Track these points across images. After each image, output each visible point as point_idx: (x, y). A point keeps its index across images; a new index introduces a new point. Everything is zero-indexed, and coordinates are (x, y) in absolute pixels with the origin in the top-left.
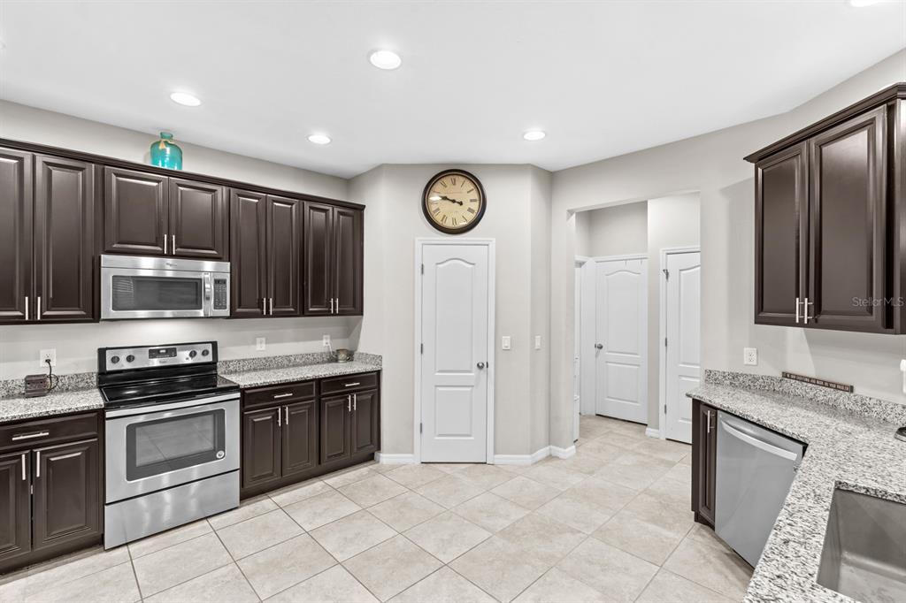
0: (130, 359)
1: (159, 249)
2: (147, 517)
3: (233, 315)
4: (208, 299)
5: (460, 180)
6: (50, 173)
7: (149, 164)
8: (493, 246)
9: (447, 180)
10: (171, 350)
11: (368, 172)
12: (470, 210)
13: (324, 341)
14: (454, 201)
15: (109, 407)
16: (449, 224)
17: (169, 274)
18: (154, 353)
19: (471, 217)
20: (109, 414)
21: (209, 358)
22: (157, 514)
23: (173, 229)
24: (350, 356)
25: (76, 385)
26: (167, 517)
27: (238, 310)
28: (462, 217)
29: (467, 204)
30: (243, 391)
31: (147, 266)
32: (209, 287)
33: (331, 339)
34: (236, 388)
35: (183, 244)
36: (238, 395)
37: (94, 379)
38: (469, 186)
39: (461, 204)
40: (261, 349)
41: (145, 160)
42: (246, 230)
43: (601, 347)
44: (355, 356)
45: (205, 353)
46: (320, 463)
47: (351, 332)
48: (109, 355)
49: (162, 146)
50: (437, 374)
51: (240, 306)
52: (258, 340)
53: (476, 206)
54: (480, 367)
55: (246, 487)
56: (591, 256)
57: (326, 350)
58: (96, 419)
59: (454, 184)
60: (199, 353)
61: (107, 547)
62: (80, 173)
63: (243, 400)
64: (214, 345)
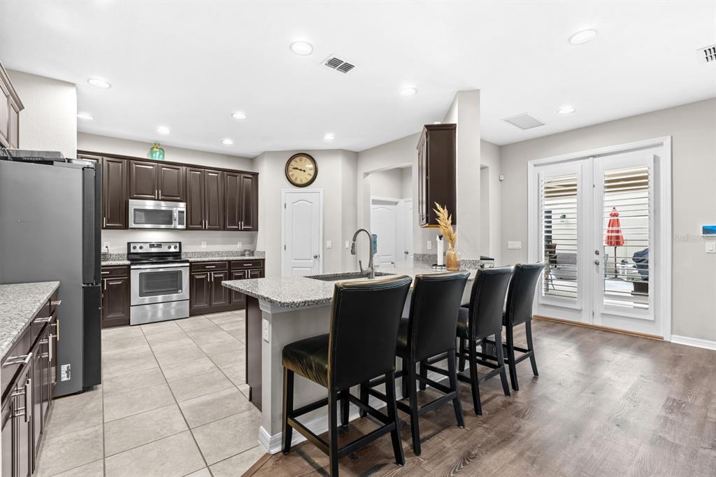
0: (141, 248)
1: (153, 197)
2: (150, 314)
3: (187, 229)
4: (175, 220)
5: (304, 158)
6: (109, 164)
7: (150, 158)
8: (322, 192)
9: (297, 159)
10: (159, 245)
11: (260, 155)
12: (309, 174)
13: (239, 245)
14: (301, 170)
15: (132, 264)
16: (298, 182)
17: (163, 209)
18: (152, 246)
19: (310, 178)
20: (132, 267)
21: (177, 250)
22: (155, 314)
23: (160, 187)
24: (252, 253)
25: (119, 257)
26: (160, 316)
27: (190, 226)
28: (305, 178)
29: (308, 172)
30: (191, 263)
31: (150, 205)
32: (176, 215)
33: (243, 244)
34: (187, 261)
35: (166, 194)
36: (188, 264)
37: (126, 256)
38: (308, 161)
39: (304, 171)
40: (204, 247)
41: (148, 156)
42: (195, 188)
43: (407, 253)
44: (255, 253)
45: (175, 247)
46: (230, 302)
47: (253, 240)
48: (132, 245)
49: (155, 150)
50: (294, 261)
51: (191, 224)
52: (203, 243)
53: (312, 172)
54: (316, 257)
55: (192, 308)
56: (402, 198)
57: (240, 250)
58: (127, 270)
59: (301, 161)
60: (173, 247)
61: (131, 324)
62: (120, 164)
63: (191, 267)
64: (180, 243)
